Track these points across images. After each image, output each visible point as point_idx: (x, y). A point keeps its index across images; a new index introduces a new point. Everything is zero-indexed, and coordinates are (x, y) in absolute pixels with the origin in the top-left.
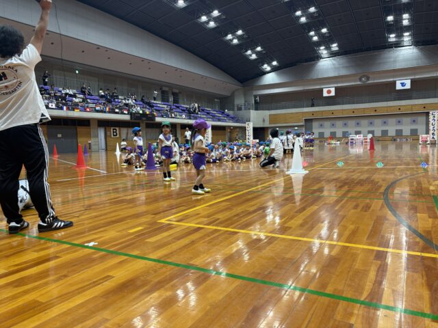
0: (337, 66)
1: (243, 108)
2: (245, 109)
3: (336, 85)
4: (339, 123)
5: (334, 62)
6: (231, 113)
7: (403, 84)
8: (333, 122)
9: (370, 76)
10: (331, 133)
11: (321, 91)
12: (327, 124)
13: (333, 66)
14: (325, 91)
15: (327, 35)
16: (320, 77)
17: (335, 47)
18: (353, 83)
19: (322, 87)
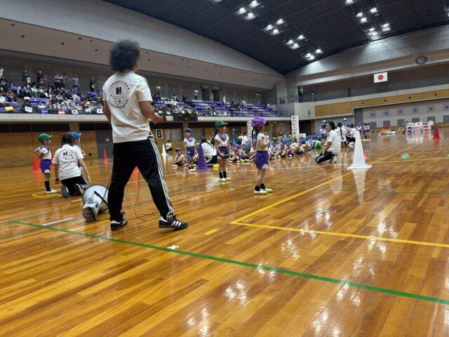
0: (390, 48)
1: (286, 101)
2: (289, 102)
3: (388, 70)
4: (393, 111)
5: (386, 44)
6: (274, 107)
8: (386, 110)
9: (428, 56)
10: (385, 122)
11: (372, 77)
12: (380, 112)
13: (385, 49)
14: (376, 77)
15: (377, 15)
16: (370, 61)
17: (386, 27)
18: (409, 66)
19: (372, 73)
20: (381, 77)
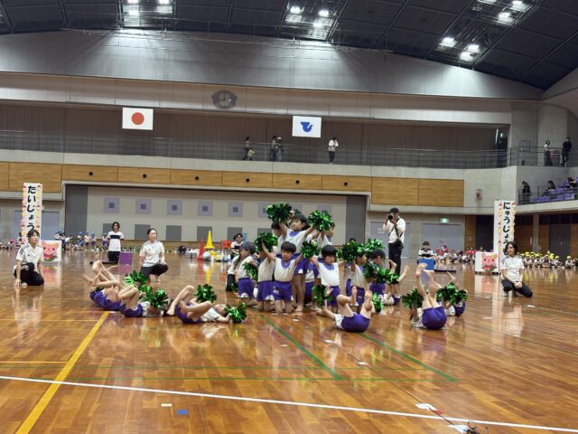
0: (162, 54)
3: (156, 104)
4: (159, 203)
5: (155, 43)
7: (306, 127)
8: (144, 199)
9: (238, 95)
11: (117, 113)
12: (127, 202)
13: (151, 54)
14: (127, 115)
16: (115, 75)
18: (199, 107)
19: (120, 102)
20: (138, 118)
